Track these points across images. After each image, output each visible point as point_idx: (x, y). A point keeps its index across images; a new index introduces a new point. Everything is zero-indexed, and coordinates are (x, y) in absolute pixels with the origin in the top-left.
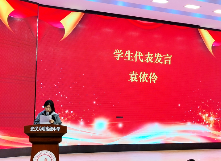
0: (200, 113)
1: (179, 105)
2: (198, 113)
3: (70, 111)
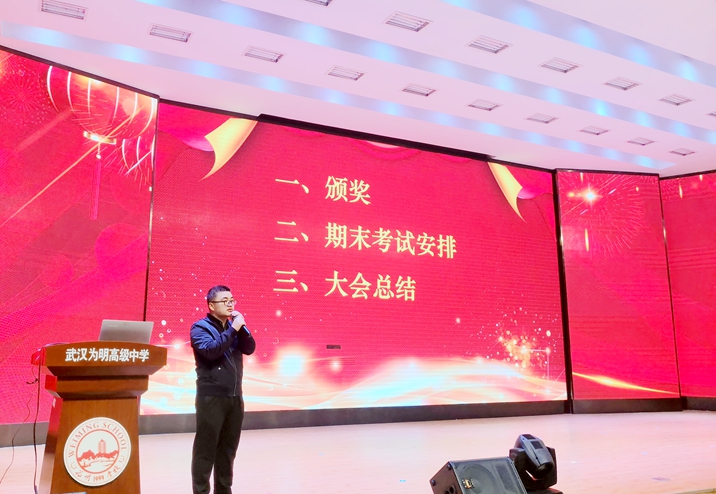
0: (501, 339)
1: (458, 320)
2: (496, 338)
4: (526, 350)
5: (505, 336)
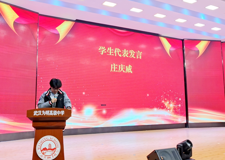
1: (148, 95)
2: (161, 101)
4: (172, 105)
5: (165, 101)
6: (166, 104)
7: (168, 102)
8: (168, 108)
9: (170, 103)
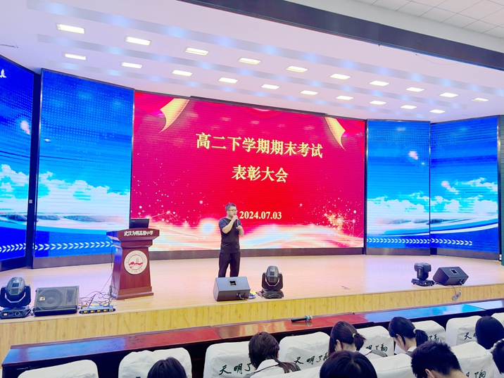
0: (326, 215)
1: (301, 205)
2: (323, 214)
3: (172, 212)
4: (340, 221)
5: (328, 213)
6: (331, 218)
7: (334, 216)
8: (334, 225)
9: (336, 217)
